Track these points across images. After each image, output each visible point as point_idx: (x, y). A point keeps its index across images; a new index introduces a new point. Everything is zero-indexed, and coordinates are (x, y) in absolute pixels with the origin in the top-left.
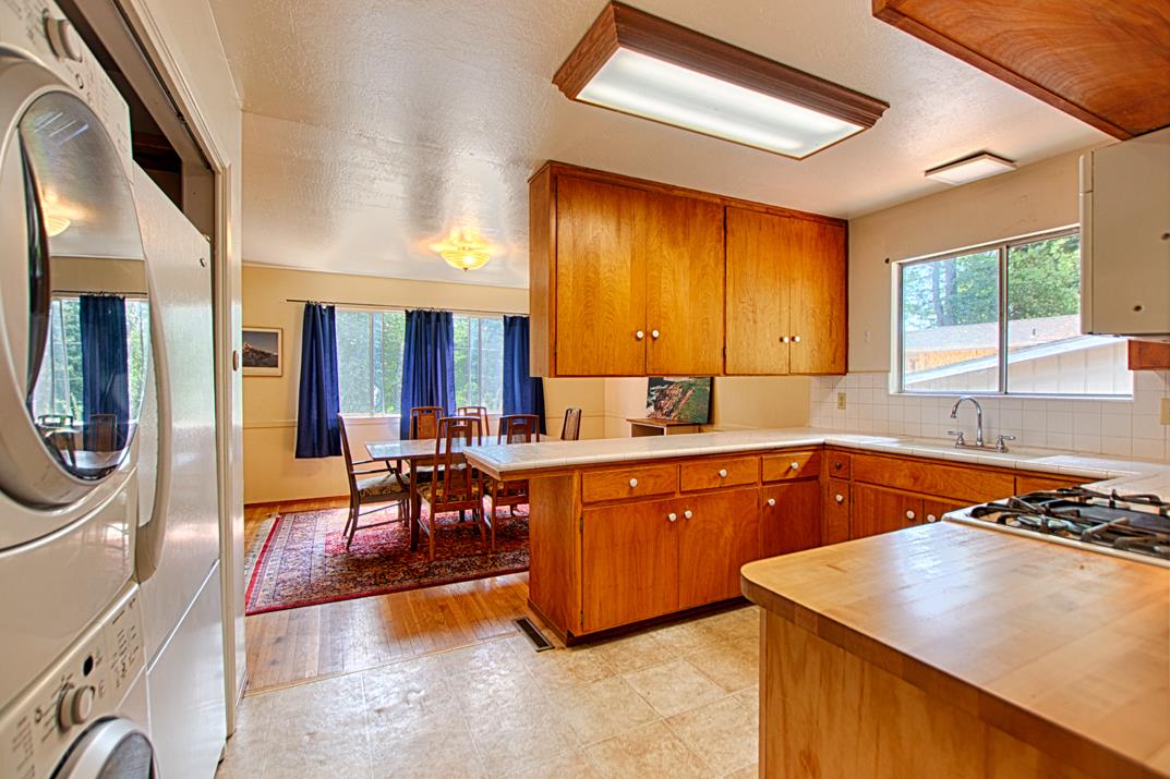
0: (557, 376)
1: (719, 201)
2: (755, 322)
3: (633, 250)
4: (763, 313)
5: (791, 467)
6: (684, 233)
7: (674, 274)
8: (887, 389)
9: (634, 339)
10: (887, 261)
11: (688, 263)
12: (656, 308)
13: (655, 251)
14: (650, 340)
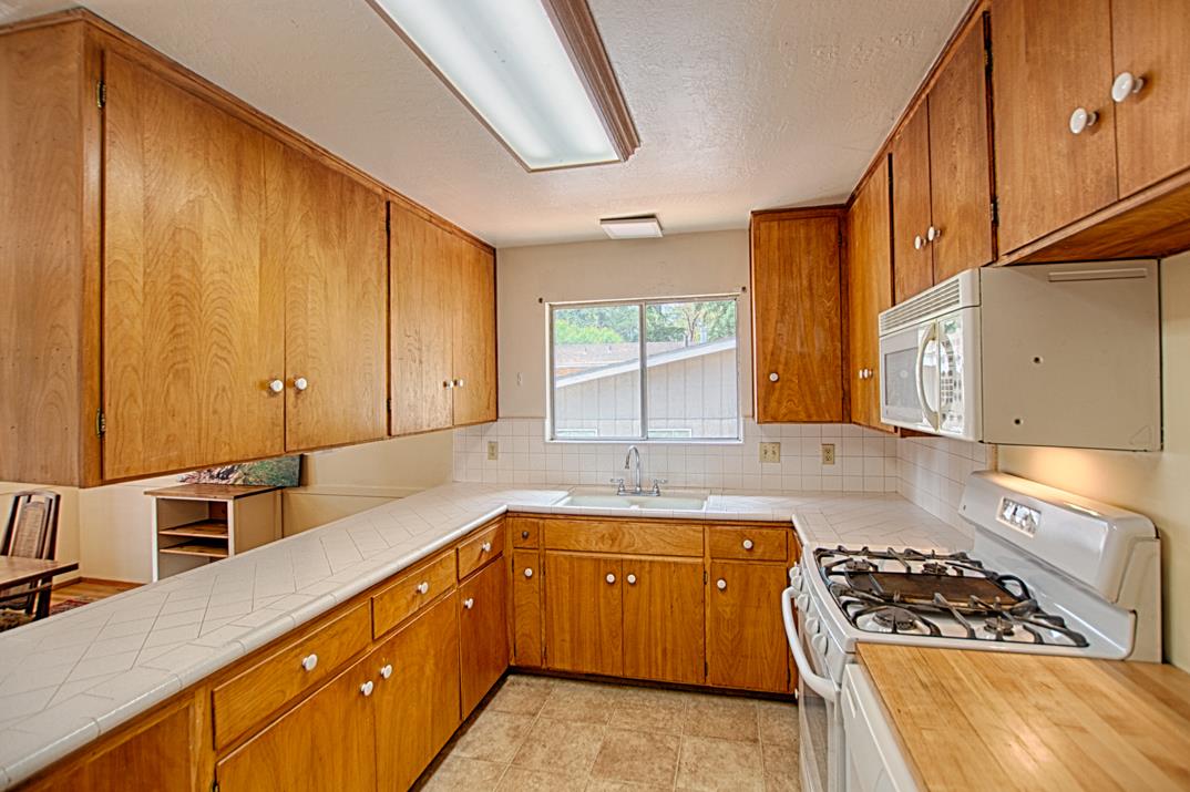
0: (104, 482)
1: (380, 191)
2: (421, 362)
3: (263, 239)
4: (428, 350)
5: (483, 550)
6: (339, 227)
7: (325, 289)
8: (544, 436)
9: (265, 394)
10: (541, 300)
11: (345, 272)
12: (300, 341)
13: (298, 247)
14: (291, 392)
